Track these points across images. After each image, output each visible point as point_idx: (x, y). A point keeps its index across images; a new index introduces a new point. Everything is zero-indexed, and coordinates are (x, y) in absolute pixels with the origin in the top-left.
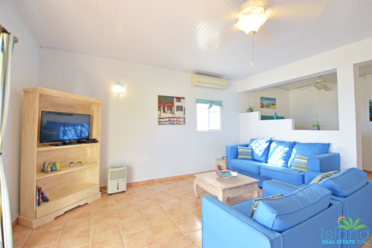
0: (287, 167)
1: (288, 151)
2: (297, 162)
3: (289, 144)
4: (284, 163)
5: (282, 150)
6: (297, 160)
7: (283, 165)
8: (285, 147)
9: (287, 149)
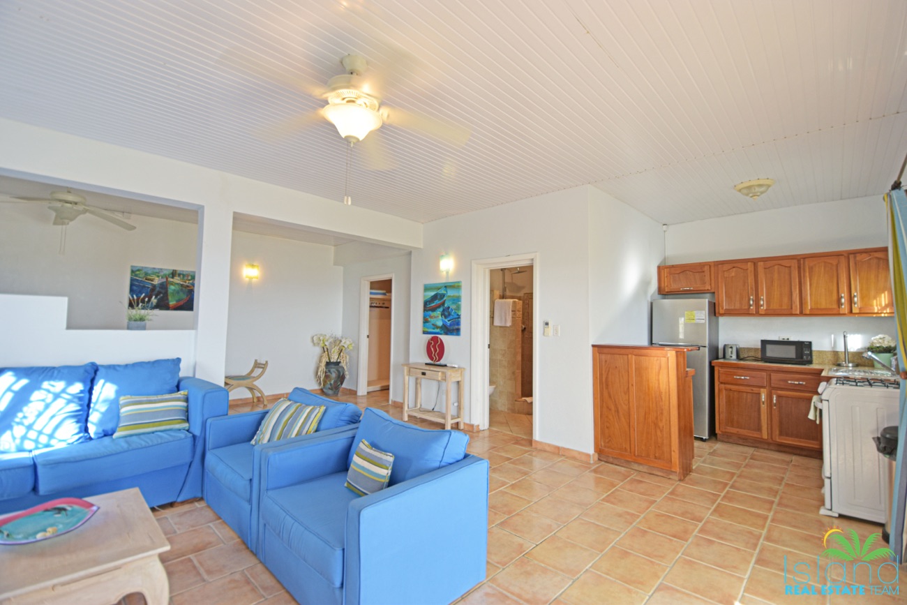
0: (91, 439)
1: (82, 392)
2: (130, 415)
3: (82, 371)
4: (77, 431)
5: (64, 391)
6: (126, 412)
7: (77, 437)
8: (70, 383)
9: (78, 387)
